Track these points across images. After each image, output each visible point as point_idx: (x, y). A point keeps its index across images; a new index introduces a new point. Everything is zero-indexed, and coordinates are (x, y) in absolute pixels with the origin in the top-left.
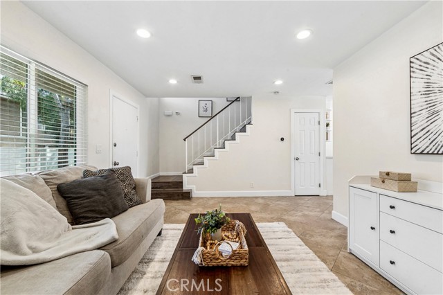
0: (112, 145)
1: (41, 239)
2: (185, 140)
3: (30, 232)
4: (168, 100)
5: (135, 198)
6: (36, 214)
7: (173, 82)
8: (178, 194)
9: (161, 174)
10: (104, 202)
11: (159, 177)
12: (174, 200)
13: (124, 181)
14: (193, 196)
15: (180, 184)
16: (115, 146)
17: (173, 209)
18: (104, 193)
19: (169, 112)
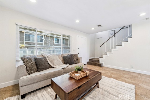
0: (77, 49)
1: (57, 65)
2: (100, 46)
3: (56, 63)
4: (98, 33)
5: (77, 62)
6: (57, 61)
7: (93, 29)
8: (97, 64)
9: (96, 57)
10: (69, 61)
11: (95, 58)
12: (96, 66)
13: (75, 57)
14: (103, 66)
15: (99, 61)
16: (78, 49)
17: (93, 68)
18: (69, 59)
19: (98, 37)
